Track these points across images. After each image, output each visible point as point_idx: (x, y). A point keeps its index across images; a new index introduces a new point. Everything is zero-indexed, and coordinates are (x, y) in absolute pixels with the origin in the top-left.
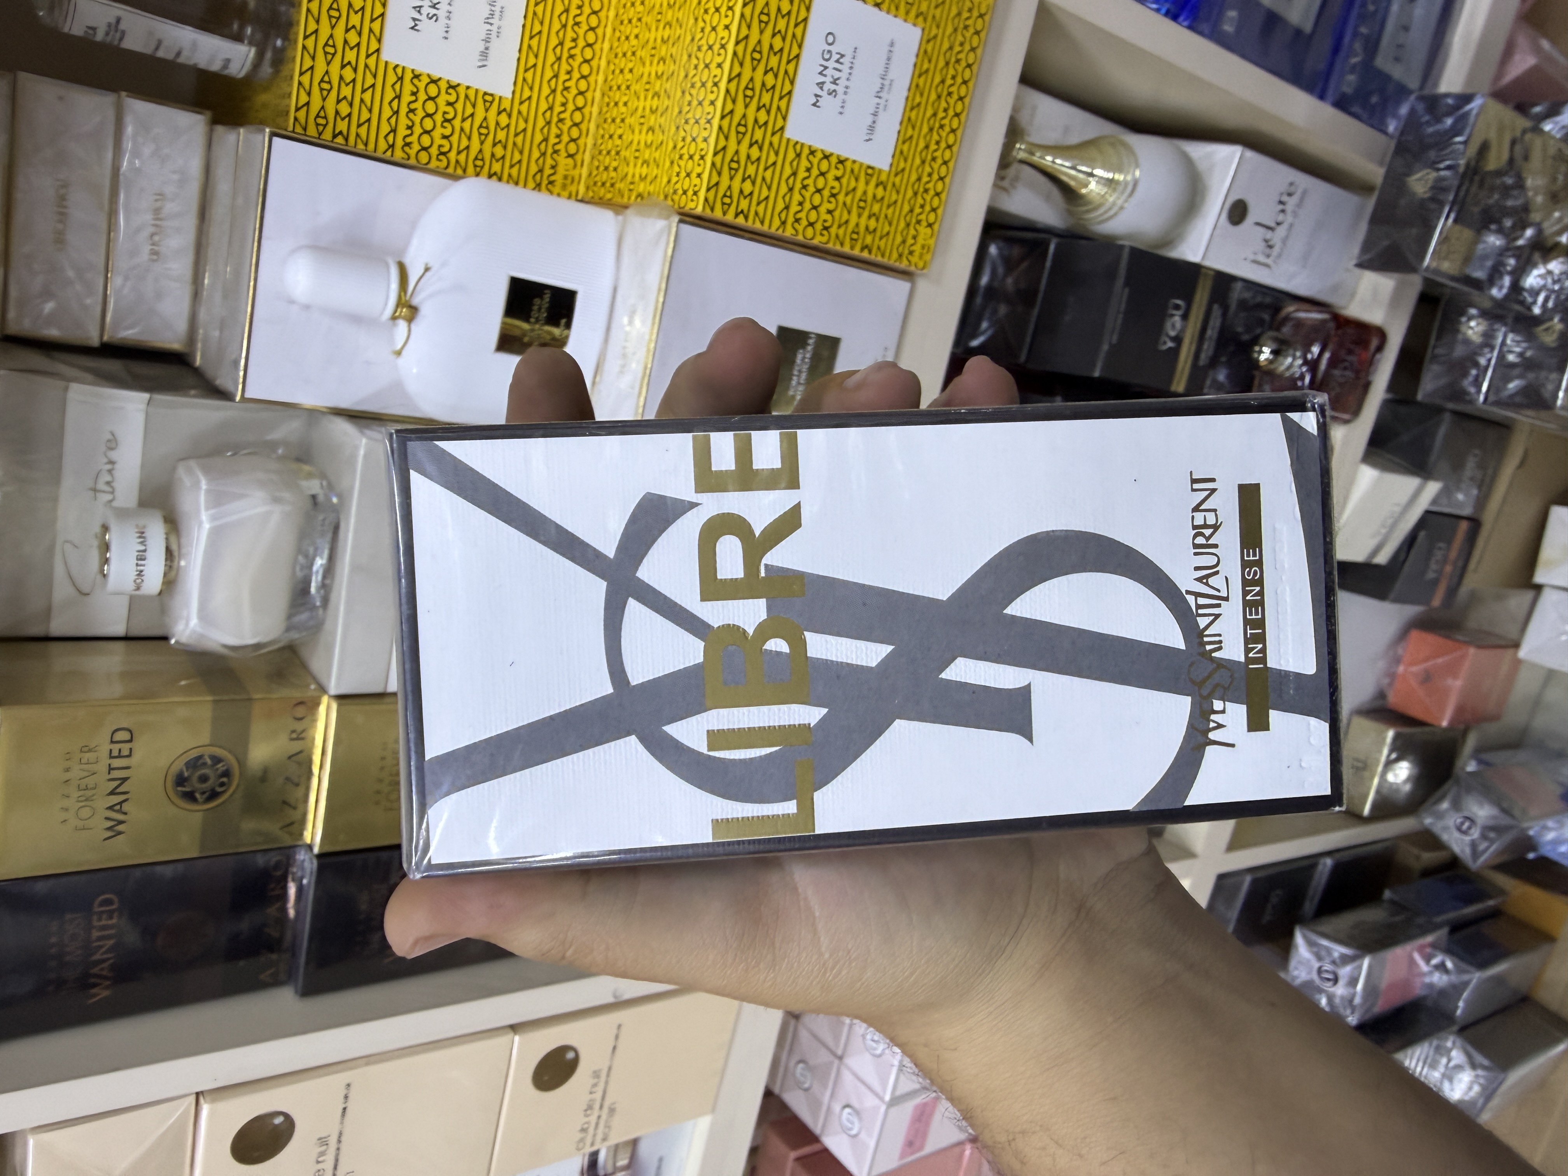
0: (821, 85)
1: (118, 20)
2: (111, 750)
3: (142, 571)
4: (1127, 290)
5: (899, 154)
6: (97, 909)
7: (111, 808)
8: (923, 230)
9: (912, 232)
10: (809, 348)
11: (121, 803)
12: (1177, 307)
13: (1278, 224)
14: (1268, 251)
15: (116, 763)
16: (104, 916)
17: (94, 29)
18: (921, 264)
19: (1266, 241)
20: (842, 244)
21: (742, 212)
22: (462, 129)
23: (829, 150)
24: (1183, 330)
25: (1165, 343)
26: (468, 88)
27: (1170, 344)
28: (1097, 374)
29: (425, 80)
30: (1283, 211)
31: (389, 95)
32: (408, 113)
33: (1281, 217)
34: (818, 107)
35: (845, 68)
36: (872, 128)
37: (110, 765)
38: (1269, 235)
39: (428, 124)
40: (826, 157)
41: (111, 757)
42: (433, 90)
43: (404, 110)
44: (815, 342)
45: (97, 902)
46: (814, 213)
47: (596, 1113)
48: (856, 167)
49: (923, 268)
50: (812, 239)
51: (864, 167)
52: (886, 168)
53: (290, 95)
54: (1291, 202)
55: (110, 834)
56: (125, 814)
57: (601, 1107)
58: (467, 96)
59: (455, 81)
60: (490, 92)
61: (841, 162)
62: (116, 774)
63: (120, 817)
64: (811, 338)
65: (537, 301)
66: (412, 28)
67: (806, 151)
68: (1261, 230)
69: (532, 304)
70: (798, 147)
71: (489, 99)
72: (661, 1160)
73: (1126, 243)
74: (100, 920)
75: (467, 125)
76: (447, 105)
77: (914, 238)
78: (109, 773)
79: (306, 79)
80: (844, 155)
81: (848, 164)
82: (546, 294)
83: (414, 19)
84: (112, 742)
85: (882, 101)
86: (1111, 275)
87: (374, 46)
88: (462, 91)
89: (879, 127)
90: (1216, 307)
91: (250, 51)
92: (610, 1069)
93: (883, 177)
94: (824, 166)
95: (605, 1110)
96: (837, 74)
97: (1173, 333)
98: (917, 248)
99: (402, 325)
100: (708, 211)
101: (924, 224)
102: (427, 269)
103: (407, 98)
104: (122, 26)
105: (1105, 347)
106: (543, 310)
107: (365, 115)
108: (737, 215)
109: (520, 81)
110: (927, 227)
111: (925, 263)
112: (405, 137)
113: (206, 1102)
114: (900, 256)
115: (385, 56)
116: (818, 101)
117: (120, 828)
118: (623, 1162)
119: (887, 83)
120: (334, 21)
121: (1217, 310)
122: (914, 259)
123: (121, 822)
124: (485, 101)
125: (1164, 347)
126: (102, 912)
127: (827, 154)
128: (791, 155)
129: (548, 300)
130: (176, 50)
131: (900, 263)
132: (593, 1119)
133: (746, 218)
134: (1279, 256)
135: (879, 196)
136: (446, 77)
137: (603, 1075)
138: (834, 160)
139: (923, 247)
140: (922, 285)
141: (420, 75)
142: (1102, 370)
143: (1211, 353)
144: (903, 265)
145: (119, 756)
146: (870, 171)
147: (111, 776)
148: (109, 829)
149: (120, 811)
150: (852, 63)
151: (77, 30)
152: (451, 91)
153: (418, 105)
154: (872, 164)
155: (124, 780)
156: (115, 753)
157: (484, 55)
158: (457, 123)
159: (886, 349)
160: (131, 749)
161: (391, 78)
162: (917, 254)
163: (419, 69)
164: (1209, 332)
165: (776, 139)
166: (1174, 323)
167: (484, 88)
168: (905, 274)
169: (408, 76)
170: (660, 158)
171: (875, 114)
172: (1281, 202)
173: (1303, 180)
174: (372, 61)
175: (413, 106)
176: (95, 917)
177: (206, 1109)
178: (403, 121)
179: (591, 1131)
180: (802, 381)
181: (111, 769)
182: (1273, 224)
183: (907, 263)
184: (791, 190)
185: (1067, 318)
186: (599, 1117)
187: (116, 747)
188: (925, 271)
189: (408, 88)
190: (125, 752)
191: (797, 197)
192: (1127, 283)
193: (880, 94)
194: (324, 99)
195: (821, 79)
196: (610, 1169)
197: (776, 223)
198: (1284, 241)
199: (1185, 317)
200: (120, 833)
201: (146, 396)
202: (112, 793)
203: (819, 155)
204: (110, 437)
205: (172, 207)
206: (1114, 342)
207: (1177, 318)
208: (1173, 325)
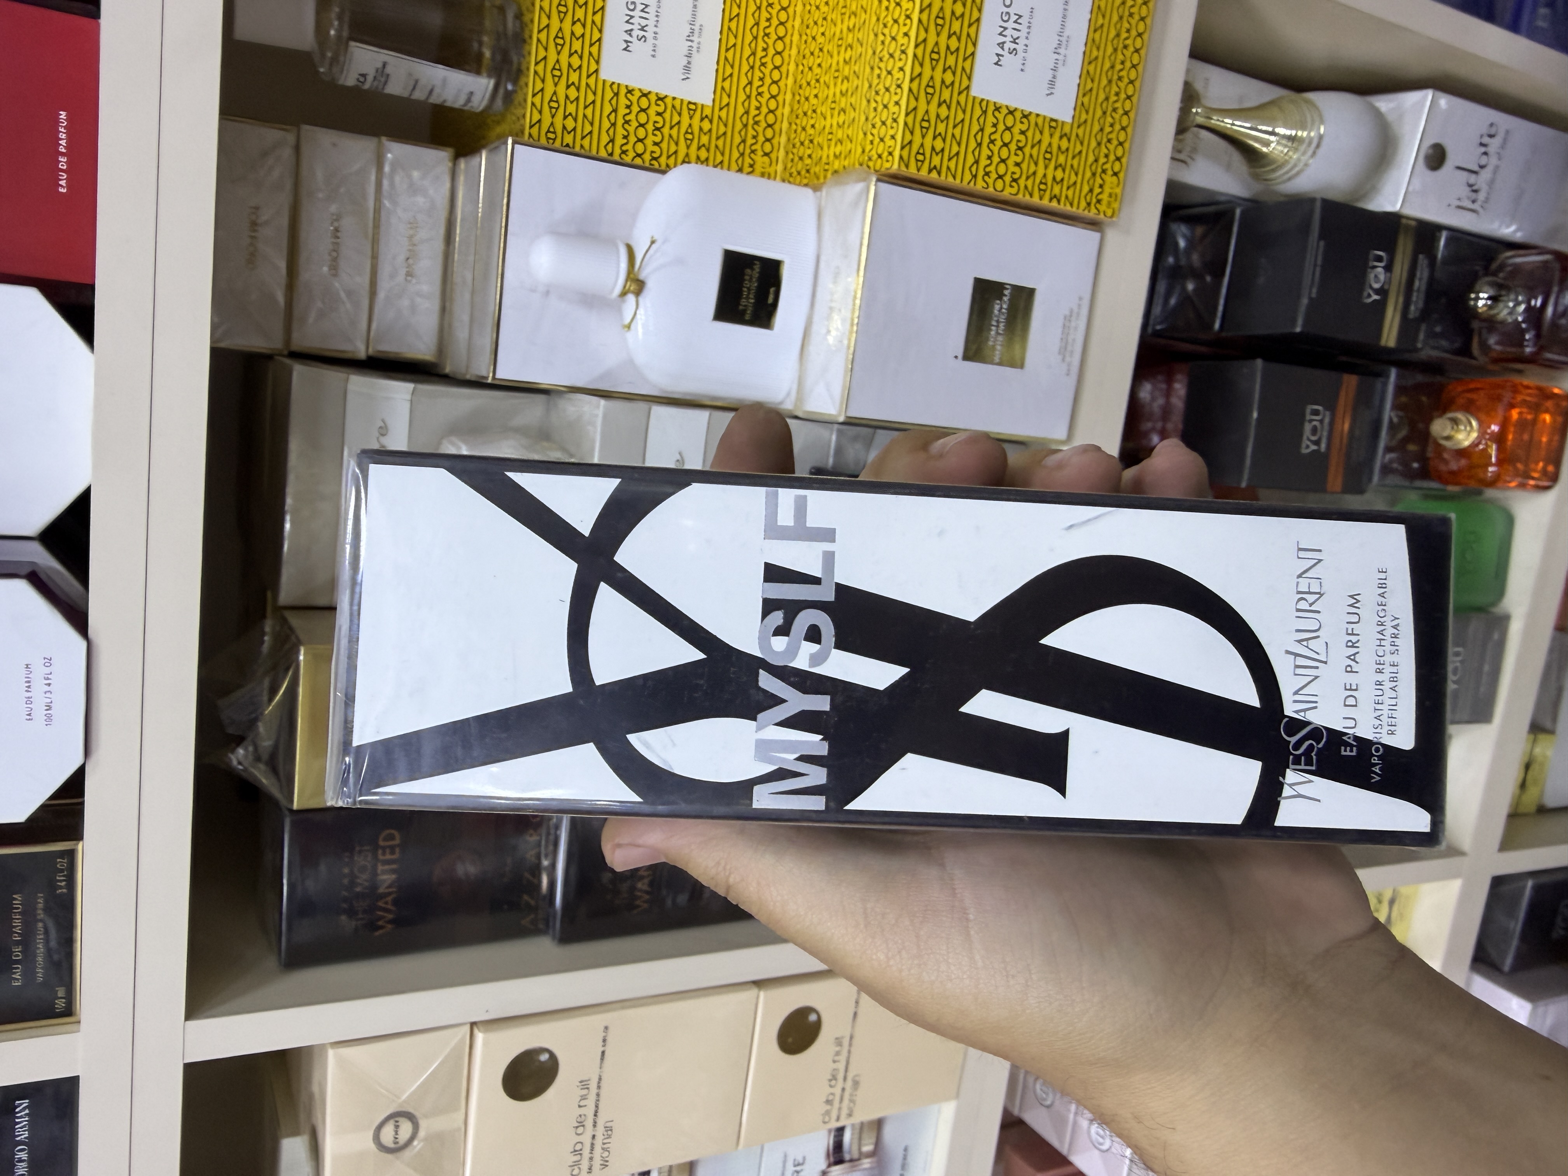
0: (1001, 45)
1: (385, 65)
4: (1322, 243)
5: (1080, 107)
6: (381, 844)
8: (1109, 179)
9: (1099, 181)
10: (1005, 299)
12: (1379, 259)
13: (1482, 167)
14: (1474, 195)
16: (388, 851)
17: (364, 76)
18: (1109, 213)
19: (1470, 186)
20: (1031, 195)
21: (935, 167)
22: (670, 136)
23: (1013, 105)
24: (1389, 281)
25: (1369, 296)
26: (674, 98)
27: (1376, 297)
28: (1298, 330)
29: (637, 94)
30: (1485, 153)
31: (608, 109)
32: (623, 124)
33: (1484, 160)
34: (1000, 65)
35: (1024, 28)
36: (1052, 83)
38: (1473, 179)
39: (641, 133)
40: (1011, 112)
42: (644, 103)
43: (620, 121)
44: (1011, 294)
45: (381, 838)
46: (1002, 166)
47: (840, 1084)
48: (1040, 121)
49: (1112, 217)
50: (1002, 191)
51: (1048, 120)
52: (1068, 120)
53: (524, 116)
54: (1494, 145)
57: (845, 1079)
58: (673, 106)
59: (663, 93)
60: (693, 101)
61: (1025, 116)
64: (1007, 289)
65: (748, 271)
66: (625, 49)
67: (991, 108)
68: (1465, 174)
69: (743, 274)
70: (984, 104)
71: (693, 108)
72: (906, 1150)
73: (1318, 196)
74: (384, 854)
75: (674, 132)
76: (656, 115)
77: (1101, 186)
79: (537, 100)
80: (1028, 109)
81: (1032, 118)
82: (755, 264)
83: (626, 41)
85: (1061, 57)
86: (1305, 229)
87: (593, 67)
88: (668, 101)
89: (1059, 83)
90: (1421, 257)
91: (489, 83)
92: (851, 1038)
93: (1067, 129)
94: (1010, 121)
95: (849, 1083)
96: (1016, 34)
97: (1376, 286)
98: (1104, 197)
99: (631, 298)
100: (903, 168)
101: (1110, 172)
102: (653, 242)
103: (622, 111)
104: (388, 70)
105: (1305, 301)
106: (754, 280)
107: (588, 128)
108: (930, 171)
109: (719, 90)
110: (1112, 176)
111: (1114, 210)
112: (622, 145)
113: (479, 1031)
114: (1089, 204)
115: (603, 75)
116: (999, 60)
118: (868, 1148)
119: (1064, 39)
120: (559, 47)
121: (1422, 260)
122: (1103, 208)
124: (689, 109)
125: (1369, 300)
126: (386, 847)
127: (1012, 109)
128: (978, 112)
129: (758, 270)
130: (429, 88)
131: (1089, 211)
132: (837, 1091)
133: (939, 173)
134: (1487, 200)
135: (1064, 148)
136: (655, 90)
137: (846, 1042)
138: (1018, 115)
139: (1110, 195)
140: (1112, 235)
141: (633, 90)
142: (1304, 326)
143: (1421, 304)
144: (1092, 214)
146: (1053, 124)
150: (1029, 23)
151: (350, 80)
152: (660, 102)
153: (632, 117)
154: (1055, 117)
157: (687, 68)
158: (666, 130)
159: (1080, 299)
161: (609, 94)
162: (1104, 202)
163: (632, 85)
164: (1417, 284)
165: (962, 99)
166: (1377, 276)
167: (688, 98)
168: (1093, 224)
169: (623, 91)
170: (853, 134)
171: (1055, 70)
172: (1482, 145)
173: (1504, 120)
174: (592, 81)
175: (627, 118)
176: (380, 852)
177: (480, 1037)
178: (620, 131)
179: (836, 1104)
180: (1001, 332)
182: (1476, 168)
183: (1095, 211)
184: (980, 145)
185: (1261, 280)
186: (843, 1089)
188: (1114, 219)
189: (623, 101)
191: (985, 152)
192: (1321, 237)
193: (1059, 51)
194: (553, 117)
195: (1001, 39)
196: (856, 1155)
197: (968, 177)
198: (1491, 183)
199: (1388, 268)
201: (410, 386)
203: (1004, 111)
204: (382, 424)
205: (423, 234)
206: (1314, 295)
207: (1380, 270)
208: (1376, 276)
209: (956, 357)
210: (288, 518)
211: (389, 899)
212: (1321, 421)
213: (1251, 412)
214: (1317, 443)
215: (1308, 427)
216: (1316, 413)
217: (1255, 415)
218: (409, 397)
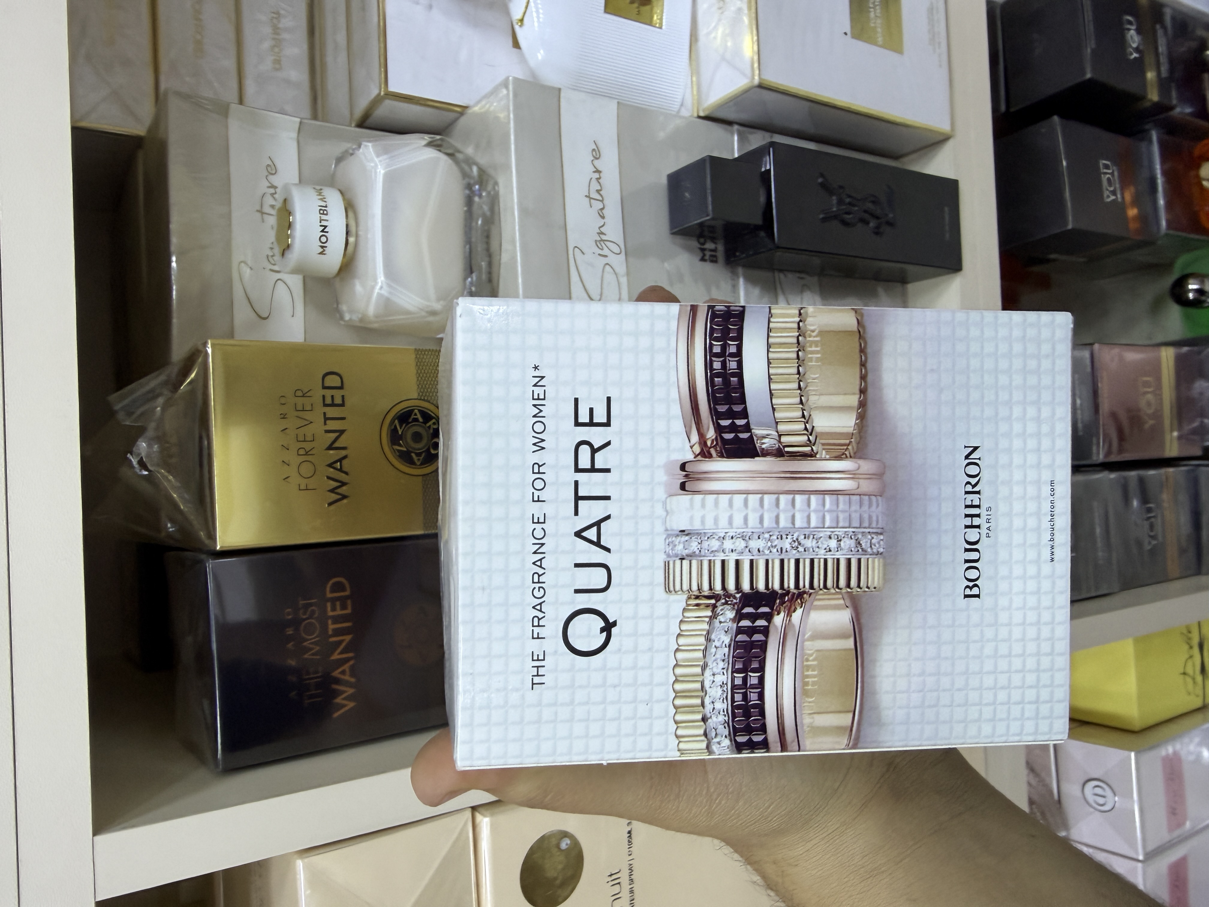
2: (324, 397)
3: (326, 227)
6: (329, 595)
7: (330, 465)
11: (340, 460)
12: (1130, 23)
15: (332, 412)
16: (338, 604)
24: (1141, 43)
25: (1131, 53)
27: (1135, 55)
28: (1089, 77)
37: (325, 413)
41: (325, 405)
45: (328, 589)
55: (334, 497)
56: (346, 473)
62: (333, 425)
63: (342, 477)
74: (334, 609)
78: (325, 424)
84: (324, 388)
90: (1158, 26)
97: (1134, 45)
105: (1089, 50)
113: (483, 816)
117: (344, 490)
121: (1159, 29)
123: (343, 484)
125: (1132, 57)
126: (338, 599)
142: (1092, 73)
143: (1167, 68)
145: (333, 405)
147: (328, 428)
148: (332, 491)
149: (341, 470)
155: (342, 432)
156: (328, 401)
160: (343, 396)
164: (1160, 48)
166: (1133, 37)
176: (329, 605)
177: (485, 824)
181: (326, 419)
185: (1038, 51)
187: (329, 393)
190: (338, 401)
199: (1138, 33)
200: (344, 497)
202: (330, 448)
204: (270, 163)
205: (286, 22)
206: (1093, 46)
207: (1132, 32)
208: (1131, 37)
209: (846, 34)
210: (174, 259)
211: (346, 667)
212: (1112, 174)
213: (1062, 162)
214: (1114, 193)
215: (1104, 178)
216: (1107, 167)
217: (1064, 163)
218: (294, 135)
